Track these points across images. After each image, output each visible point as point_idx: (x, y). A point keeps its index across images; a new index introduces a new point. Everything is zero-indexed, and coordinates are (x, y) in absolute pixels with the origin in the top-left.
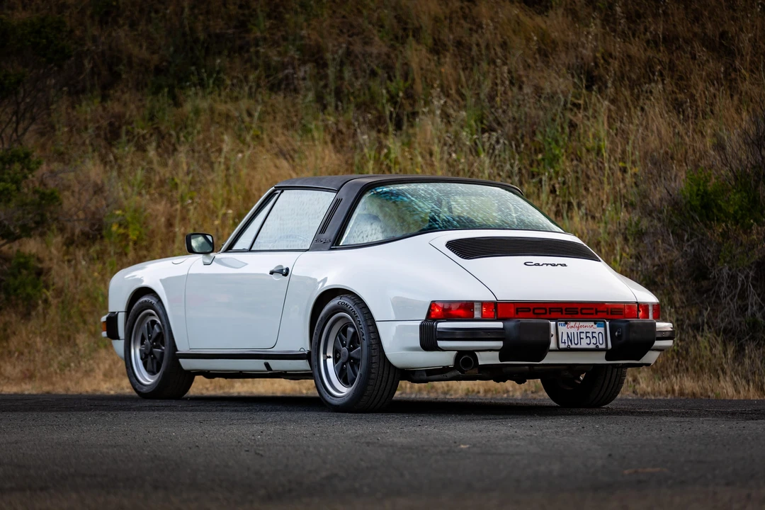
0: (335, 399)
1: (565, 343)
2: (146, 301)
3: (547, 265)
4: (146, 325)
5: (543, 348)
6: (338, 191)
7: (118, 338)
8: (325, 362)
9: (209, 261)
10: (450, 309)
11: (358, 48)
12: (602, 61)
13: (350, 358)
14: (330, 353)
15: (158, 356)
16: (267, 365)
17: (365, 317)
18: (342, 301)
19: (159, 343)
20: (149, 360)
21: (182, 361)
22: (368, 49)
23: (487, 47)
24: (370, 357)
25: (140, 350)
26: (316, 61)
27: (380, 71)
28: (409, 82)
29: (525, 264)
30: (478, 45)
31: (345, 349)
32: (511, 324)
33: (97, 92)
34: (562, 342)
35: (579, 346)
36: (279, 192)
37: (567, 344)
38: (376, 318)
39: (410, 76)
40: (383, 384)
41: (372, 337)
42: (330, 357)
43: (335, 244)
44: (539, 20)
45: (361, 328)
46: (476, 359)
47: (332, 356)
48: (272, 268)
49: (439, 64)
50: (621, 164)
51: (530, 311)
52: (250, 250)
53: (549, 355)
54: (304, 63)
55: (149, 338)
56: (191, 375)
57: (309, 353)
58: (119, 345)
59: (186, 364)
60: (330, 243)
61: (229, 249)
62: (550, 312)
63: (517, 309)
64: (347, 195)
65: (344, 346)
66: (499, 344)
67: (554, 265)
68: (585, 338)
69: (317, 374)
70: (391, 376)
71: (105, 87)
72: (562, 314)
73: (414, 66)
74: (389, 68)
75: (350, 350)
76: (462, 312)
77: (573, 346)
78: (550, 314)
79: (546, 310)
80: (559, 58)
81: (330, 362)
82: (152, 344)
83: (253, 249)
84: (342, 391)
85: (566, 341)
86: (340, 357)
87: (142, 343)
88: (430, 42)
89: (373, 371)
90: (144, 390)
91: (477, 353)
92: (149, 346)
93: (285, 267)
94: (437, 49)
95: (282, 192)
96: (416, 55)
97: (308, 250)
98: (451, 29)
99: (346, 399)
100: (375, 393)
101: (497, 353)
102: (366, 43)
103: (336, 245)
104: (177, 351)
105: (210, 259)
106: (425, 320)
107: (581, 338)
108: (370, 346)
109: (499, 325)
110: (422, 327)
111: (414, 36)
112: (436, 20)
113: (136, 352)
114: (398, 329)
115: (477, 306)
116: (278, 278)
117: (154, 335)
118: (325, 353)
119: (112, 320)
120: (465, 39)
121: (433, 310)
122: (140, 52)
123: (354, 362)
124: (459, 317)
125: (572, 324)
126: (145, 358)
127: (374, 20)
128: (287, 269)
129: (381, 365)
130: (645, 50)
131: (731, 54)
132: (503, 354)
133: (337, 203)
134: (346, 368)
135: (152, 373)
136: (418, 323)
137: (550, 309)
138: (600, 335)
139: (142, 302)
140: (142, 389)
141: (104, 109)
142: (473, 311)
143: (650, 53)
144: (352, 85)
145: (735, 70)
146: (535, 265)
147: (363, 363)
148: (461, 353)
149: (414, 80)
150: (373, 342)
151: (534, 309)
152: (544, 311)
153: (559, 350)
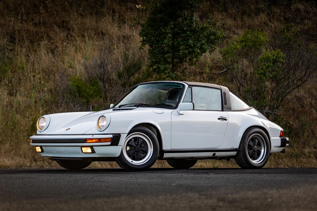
50: (33, 74)
131: (69, 29)
145: (71, 36)
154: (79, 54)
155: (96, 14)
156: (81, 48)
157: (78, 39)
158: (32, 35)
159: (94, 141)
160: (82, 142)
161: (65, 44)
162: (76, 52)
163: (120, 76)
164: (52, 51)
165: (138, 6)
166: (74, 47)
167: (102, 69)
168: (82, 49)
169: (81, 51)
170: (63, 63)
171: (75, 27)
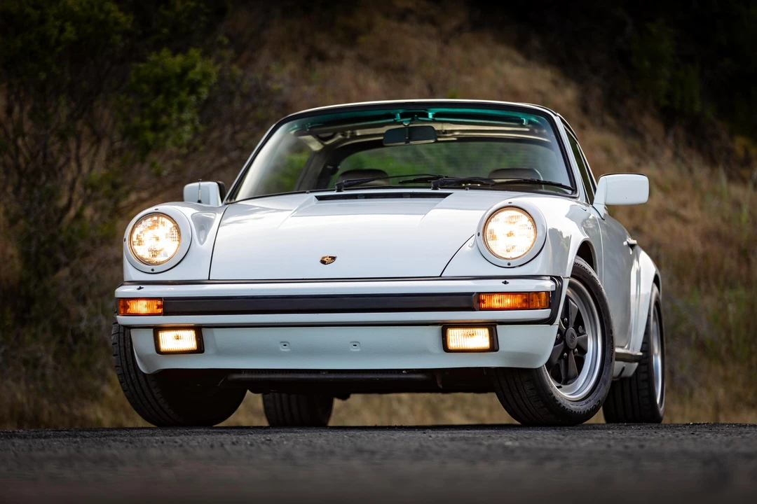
159: (508, 301)
160: (465, 305)
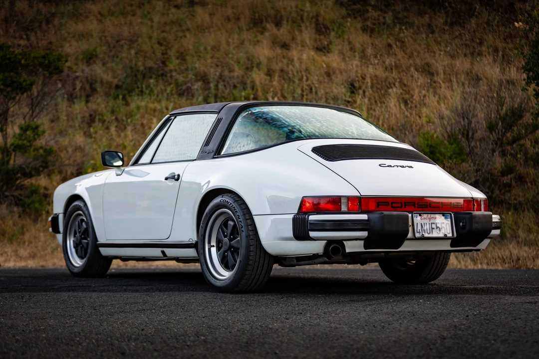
0: (218, 281)
1: (419, 232)
2: (76, 205)
3: (397, 166)
4: (77, 223)
5: (402, 237)
6: (219, 112)
7: (59, 232)
8: (209, 250)
9: (120, 173)
10: (319, 204)
11: (226, 73)
12: (361, 79)
13: (231, 247)
14: (214, 243)
15: (85, 245)
16: (163, 252)
17: (243, 212)
18: (223, 199)
19: (86, 236)
20: (79, 248)
21: (101, 249)
22: (232, 74)
23: (297, 72)
24: (248, 246)
25: (74, 241)
26: (204, 81)
27: (238, 85)
28: (255, 91)
29: (380, 165)
30: (292, 71)
31: (226, 240)
32: (375, 216)
33: (84, 98)
34: (417, 232)
35: (430, 235)
36: (173, 118)
37: (421, 234)
38: (253, 213)
39: (255, 88)
40: (260, 269)
41: (250, 229)
42: (213, 246)
43: (217, 153)
44: (324, 58)
45: (241, 222)
46: (344, 247)
47: (215, 245)
48: (167, 175)
49: (271, 81)
51: (388, 205)
52: (151, 163)
53: (406, 242)
54: (197, 81)
55: (79, 232)
56: (109, 259)
57: (197, 242)
58: (60, 237)
59: (104, 251)
60: (213, 153)
61: (136, 163)
62: (405, 205)
63: (378, 203)
64: (226, 116)
65: (225, 236)
66: (365, 234)
67: (403, 167)
68: (435, 228)
69: (203, 260)
70: (266, 262)
71: (88, 96)
72: (415, 207)
73: (257, 82)
74: (244, 84)
75: (230, 240)
76: (330, 206)
77: (426, 235)
78: (405, 207)
79: (402, 205)
80: (337, 77)
81: (214, 250)
82: (81, 236)
83: (153, 162)
84: (224, 275)
85: (421, 231)
86: (222, 246)
87: (75, 237)
88: (266, 70)
89: (251, 258)
90: (76, 270)
91: (345, 242)
92: (79, 238)
93: (176, 174)
94: (270, 73)
95: (175, 118)
96: (258, 77)
97: (195, 160)
98: (277, 64)
99: (228, 282)
100: (253, 277)
101: (362, 242)
102: (230, 72)
103: (218, 155)
104: (97, 241)
105: (120, 171)
106: (297, 214)
107: (432, 228)
108: (248, 236)
109: (364, 217)
110: (295, 220)
111: (257, 67)
112: (269, 59)
113: (70, 243)
114: (273, 221)
115: (343, 201)
116: (171, 183)
117: (82, 230)
118: (209, 242)
119: (55, 219)
120: (285, 68)
121: (305, 205)
122: (108, 77)
123: (234, 250)
124: (327, 210)
125: (425, 216)
126: (76, 246)
127: (235, 59)
128: (179, 175)
129: (258, 253)
130: (384, 72)
131: (432, 74)
132: (368, 243)
133: (218, 121)
134: (227, 256)
135: (81, 257)
136: (292, 216)
137: (405, 203)
138: (448, 225)
139: (74, 206)
140: (74, 270)
141: (87, 108)
142: (341, 205)
143: (387, 74)
144: (223, 92)
145: (435, 82)
146: (388, 166)
147: (242, 251)
148: (330, 242)
149: (257, 90)
150: (251, 233)
151: (392, 203)
152: (400, 205)
153: (415, 239)
154: (442, 105)
155: (472, 54)
156: (445, 97)
157: (443, 85)
158: (380, 83)
161: (424, 92)
162: (438, 102)
163: (491, 128)
164: (406, 103)
165: (518, 23)
166: (437, 97)
167: (466, 120)
168: (448, 99)
169: (446, 101)
170: (420, 117)
171: (441, 71)
